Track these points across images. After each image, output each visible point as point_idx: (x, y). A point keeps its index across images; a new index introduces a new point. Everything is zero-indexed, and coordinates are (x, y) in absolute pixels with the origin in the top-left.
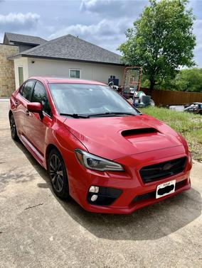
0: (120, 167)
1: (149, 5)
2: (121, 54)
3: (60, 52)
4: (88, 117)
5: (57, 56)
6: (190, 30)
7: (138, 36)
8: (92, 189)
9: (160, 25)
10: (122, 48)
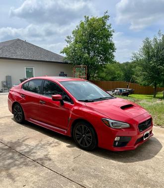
0: (128, 125)
1: (84, 20)
2: (64, 55)
3: (16, 53)
4: (93, 101)
5: (15, 57)
6: (111, 39)
7: (76, 42)
8: (116, 139)
9: (91, 35)
10: (65, 51)
